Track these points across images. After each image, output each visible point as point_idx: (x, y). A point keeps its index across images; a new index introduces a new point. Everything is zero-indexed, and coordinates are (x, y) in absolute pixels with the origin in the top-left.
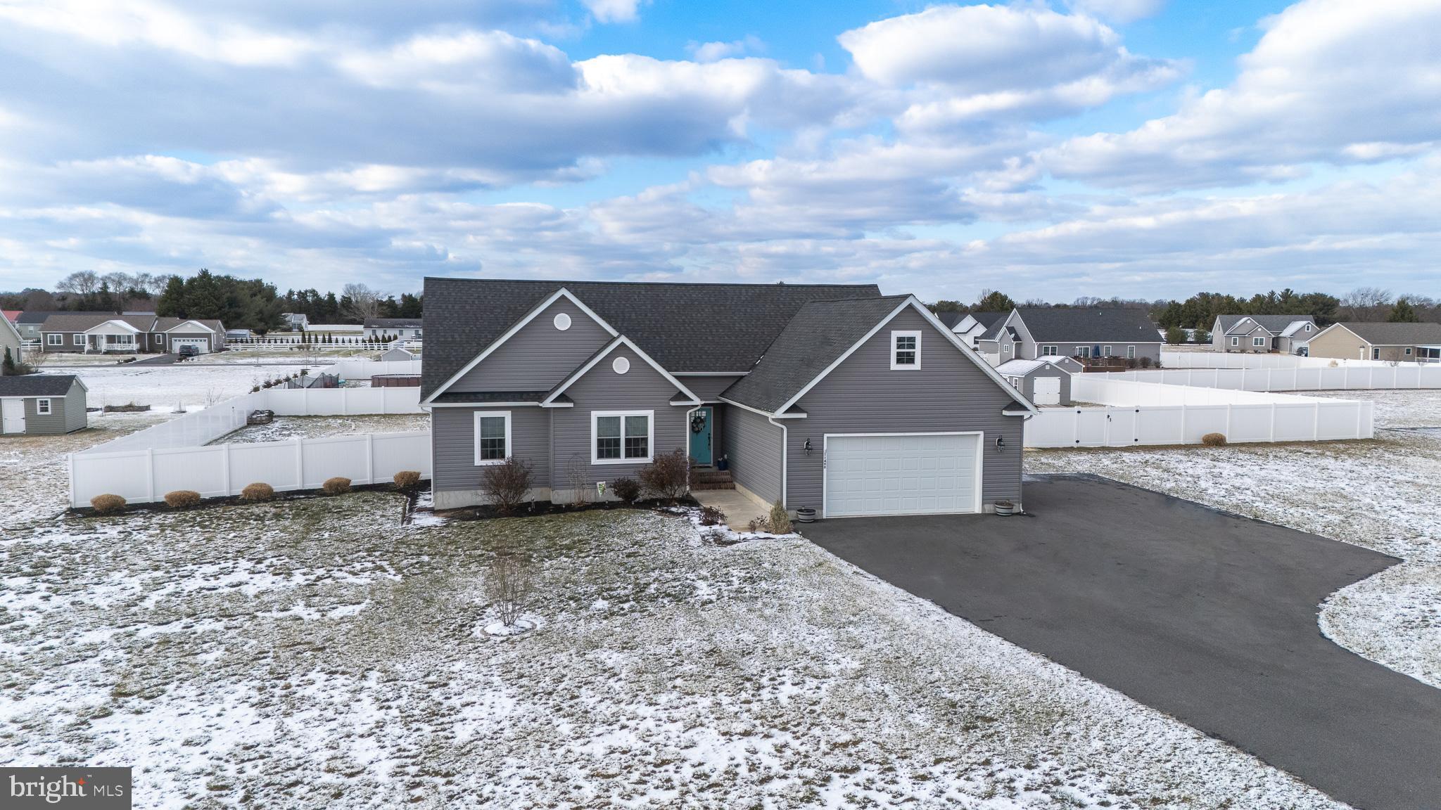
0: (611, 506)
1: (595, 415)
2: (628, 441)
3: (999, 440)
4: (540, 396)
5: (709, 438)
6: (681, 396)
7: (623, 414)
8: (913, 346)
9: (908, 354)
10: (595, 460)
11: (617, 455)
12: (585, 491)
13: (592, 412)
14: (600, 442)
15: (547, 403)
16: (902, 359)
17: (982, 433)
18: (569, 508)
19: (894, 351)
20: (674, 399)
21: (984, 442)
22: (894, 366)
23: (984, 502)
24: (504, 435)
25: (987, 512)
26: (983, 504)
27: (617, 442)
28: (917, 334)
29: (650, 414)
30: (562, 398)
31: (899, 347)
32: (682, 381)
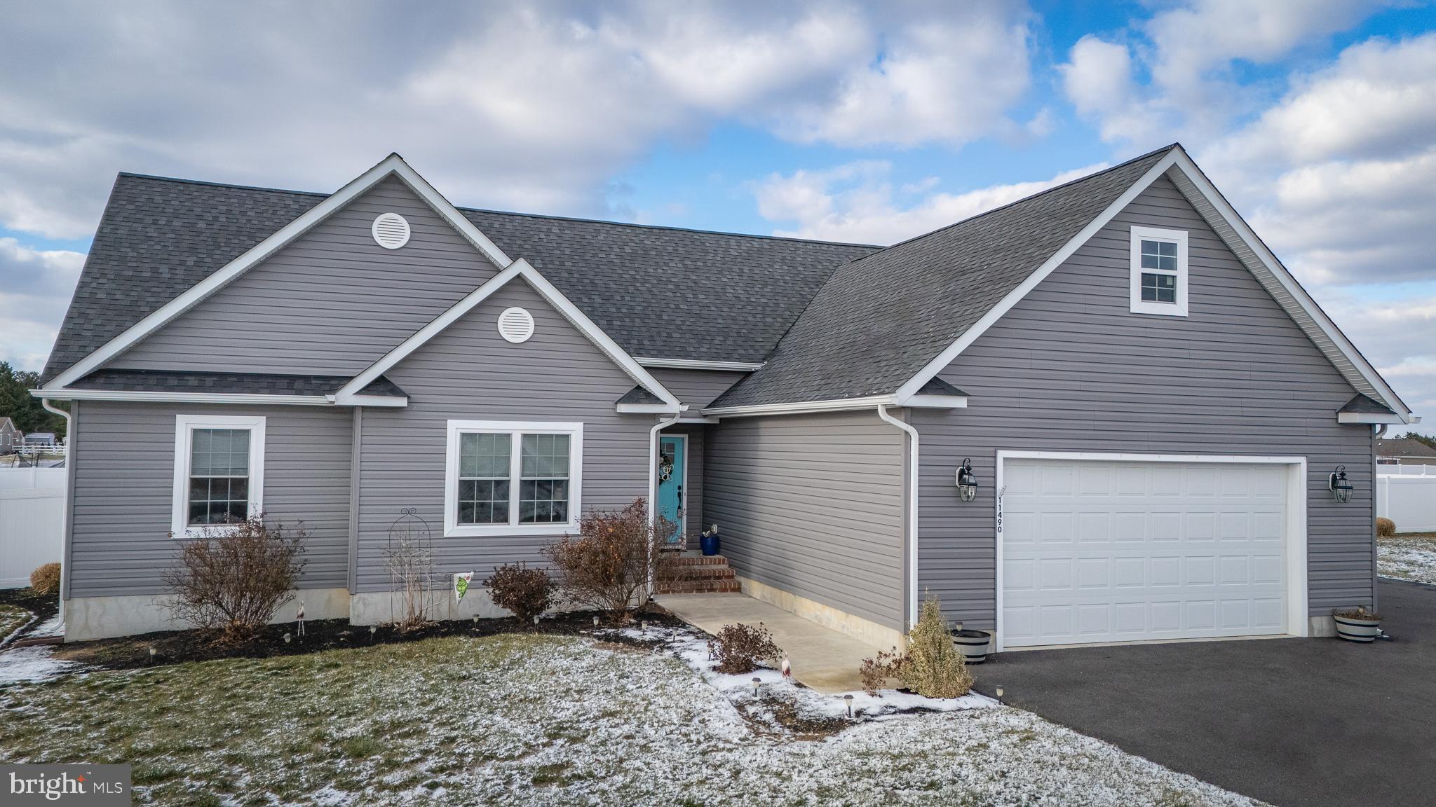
0: (487, 628)
1: (455, 428)
2: (526, 485)
3: (1334, 478)
4: (334, 383)
5: (679, 495)
6: (640, 394)
7: (517, 428)
8: (1171, 264)
9: (1163, 278)
10: (452, 527)
11: (502, 517)
12: (427, 594)
13: (449, 422)
14: (465, 486)
15: (347, 396)
17: (1302, 460)
18: (387, 634)
19: (1137, 270)
21: (1309, 480)
22: (1138, 305)
25: (1316, 635)
26: (1310, 616)
27: (503, 486)
28: (1180, 238)
29: (575, 430)
30: (381, 385)
31: (1146, 262)
32: (648, 369)
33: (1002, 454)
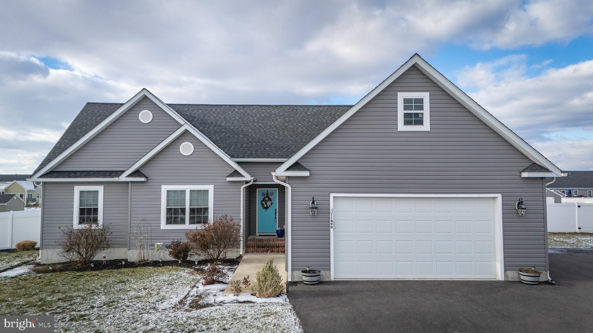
0: (165, 263)
1: (165, 188)
2: (192, 210)
3: (519, 204)
4: (118, 173)
5: (276, 213)
6: (236, 173)
7: (188, 188)
8: (422, 108)
9: (417, 115)
10: (164, 226)
11: (183, 221)
12: (145, 251)
13: (162, 186)
14: (169, 210)
15: (123, 178)
16: (409, 120)
17: (499, 196)
19: (401, 112)
20: (231, 175)
21: (503, 205)
22: (401, 127)
23: (507, 267)
24: (97, 205)
25: (510, 279)
26: (505, 271)
27: (183, 211)
28: (425, 96)
29: (210, 188)
30: (137, 173)
31: (406, 108)
32: (239, 163)
33: (332, 195)
